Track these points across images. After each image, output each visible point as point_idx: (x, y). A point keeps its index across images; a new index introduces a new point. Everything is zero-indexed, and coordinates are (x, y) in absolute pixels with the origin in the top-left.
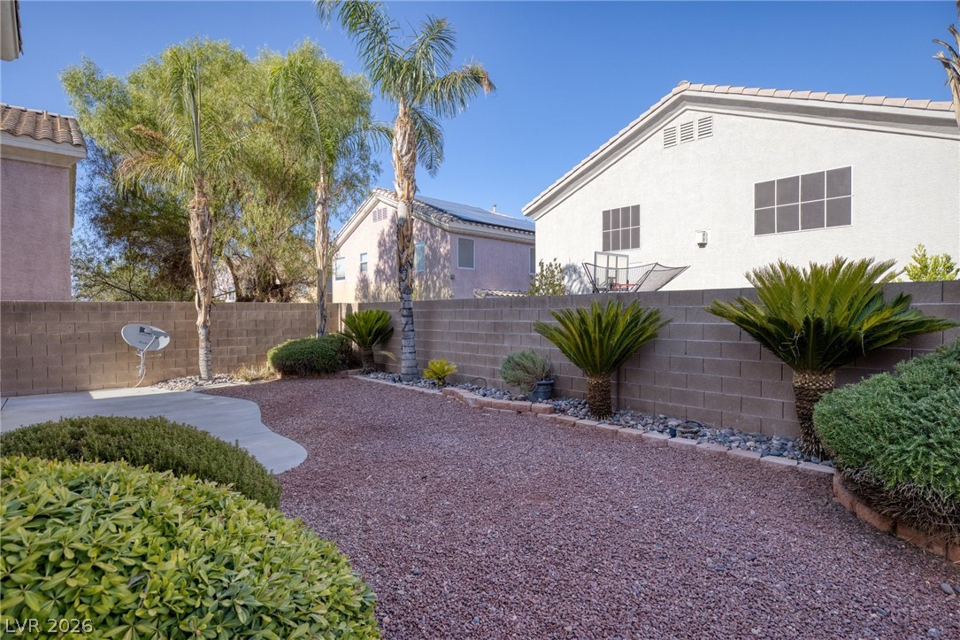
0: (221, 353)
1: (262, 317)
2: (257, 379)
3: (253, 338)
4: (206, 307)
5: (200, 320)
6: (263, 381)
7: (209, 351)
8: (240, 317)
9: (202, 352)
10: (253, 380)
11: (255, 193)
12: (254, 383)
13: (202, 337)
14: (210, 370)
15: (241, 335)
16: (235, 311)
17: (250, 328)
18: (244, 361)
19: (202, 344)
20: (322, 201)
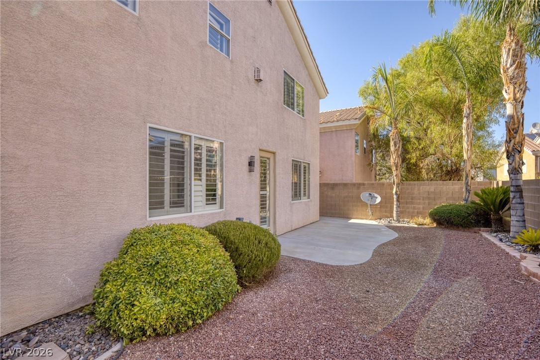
0: (408, 208)
1: (432, 189)
2: (422, 225)
3: (427, 202)
4: (397, 184)
5: (394, 191)
6: (426, 226)
7: (398, 207)
8: (419, 190)
9: (395, 206)
10: (420, 225)
11: (434, 118)
12: (420, 226)
13: (395, 200)
14: (398, 216)
15: (420, 199)
16: (416, 186)
17: (425, 196)
18: (421, 214)
19: (395, 203)
20: (466, 115)
